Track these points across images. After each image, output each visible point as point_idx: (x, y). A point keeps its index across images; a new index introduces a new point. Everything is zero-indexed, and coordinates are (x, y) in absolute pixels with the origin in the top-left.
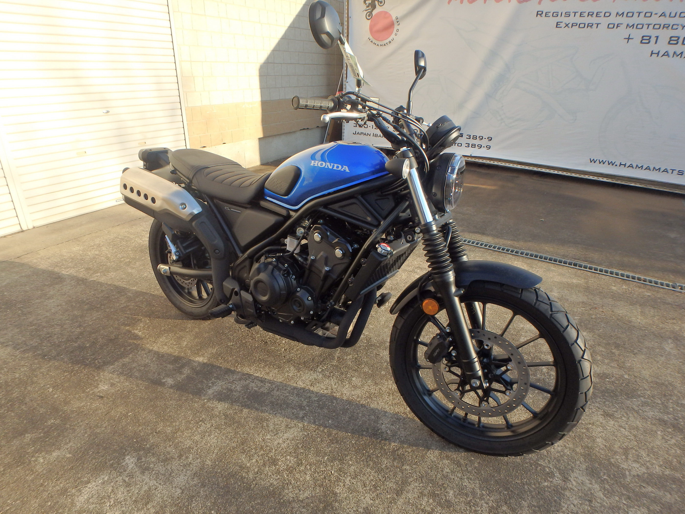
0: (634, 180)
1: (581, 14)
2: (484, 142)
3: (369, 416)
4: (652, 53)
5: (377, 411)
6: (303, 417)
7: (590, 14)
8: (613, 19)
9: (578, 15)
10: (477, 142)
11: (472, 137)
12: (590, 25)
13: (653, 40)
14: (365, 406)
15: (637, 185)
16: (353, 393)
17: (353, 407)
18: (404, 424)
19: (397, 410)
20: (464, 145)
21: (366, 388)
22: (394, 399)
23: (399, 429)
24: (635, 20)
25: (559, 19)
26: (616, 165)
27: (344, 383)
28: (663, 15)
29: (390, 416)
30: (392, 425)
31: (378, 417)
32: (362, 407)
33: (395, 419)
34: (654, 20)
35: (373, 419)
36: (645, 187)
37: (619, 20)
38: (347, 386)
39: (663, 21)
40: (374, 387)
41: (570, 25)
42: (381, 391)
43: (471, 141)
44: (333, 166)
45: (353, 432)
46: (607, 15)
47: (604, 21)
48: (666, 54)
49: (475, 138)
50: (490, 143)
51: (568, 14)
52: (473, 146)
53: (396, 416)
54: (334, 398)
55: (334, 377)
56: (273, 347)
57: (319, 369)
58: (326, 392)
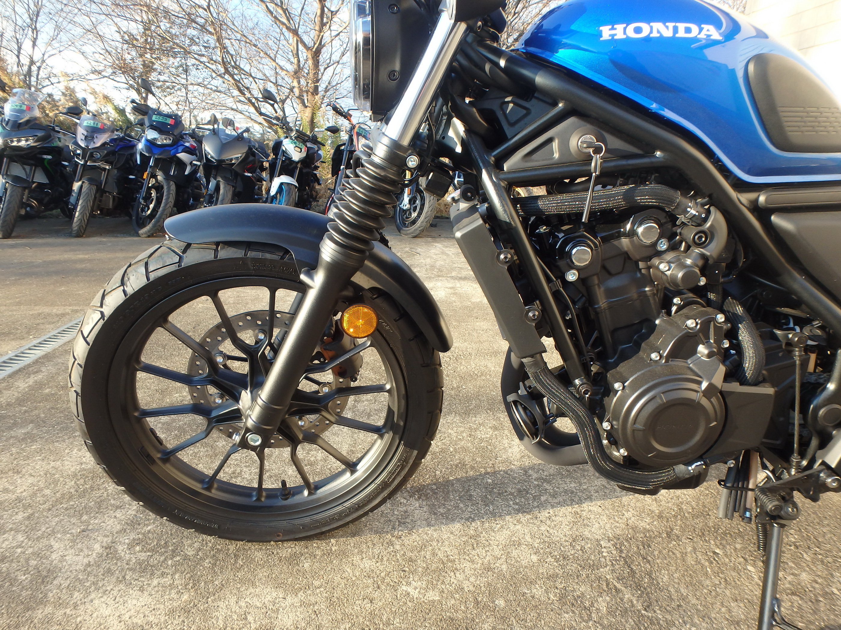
3: (449, 510)
5: (444, 521)
6: (526, 472)
14: (467, 519)
16: (506, 533)
17: (483, 512)
18: (390, 521)
19: (414, 536)
21: (497, 552)
22: (434, 554)
23: (393, 510)
27: (538, 541)
29: (419, 523)
30: (406, 512)
31: (435, 514)
32: (470, 517)
33: (407, 520)
35: (439, 508)
38: (528, 538)
40: (486, 561)
42: (467, 558)
45: (448, 483)
53: (410, 526)
54: (522, 510)
55: (567, 544)
56: (738, 546)
57: (609, 545)
58: (544, 514)
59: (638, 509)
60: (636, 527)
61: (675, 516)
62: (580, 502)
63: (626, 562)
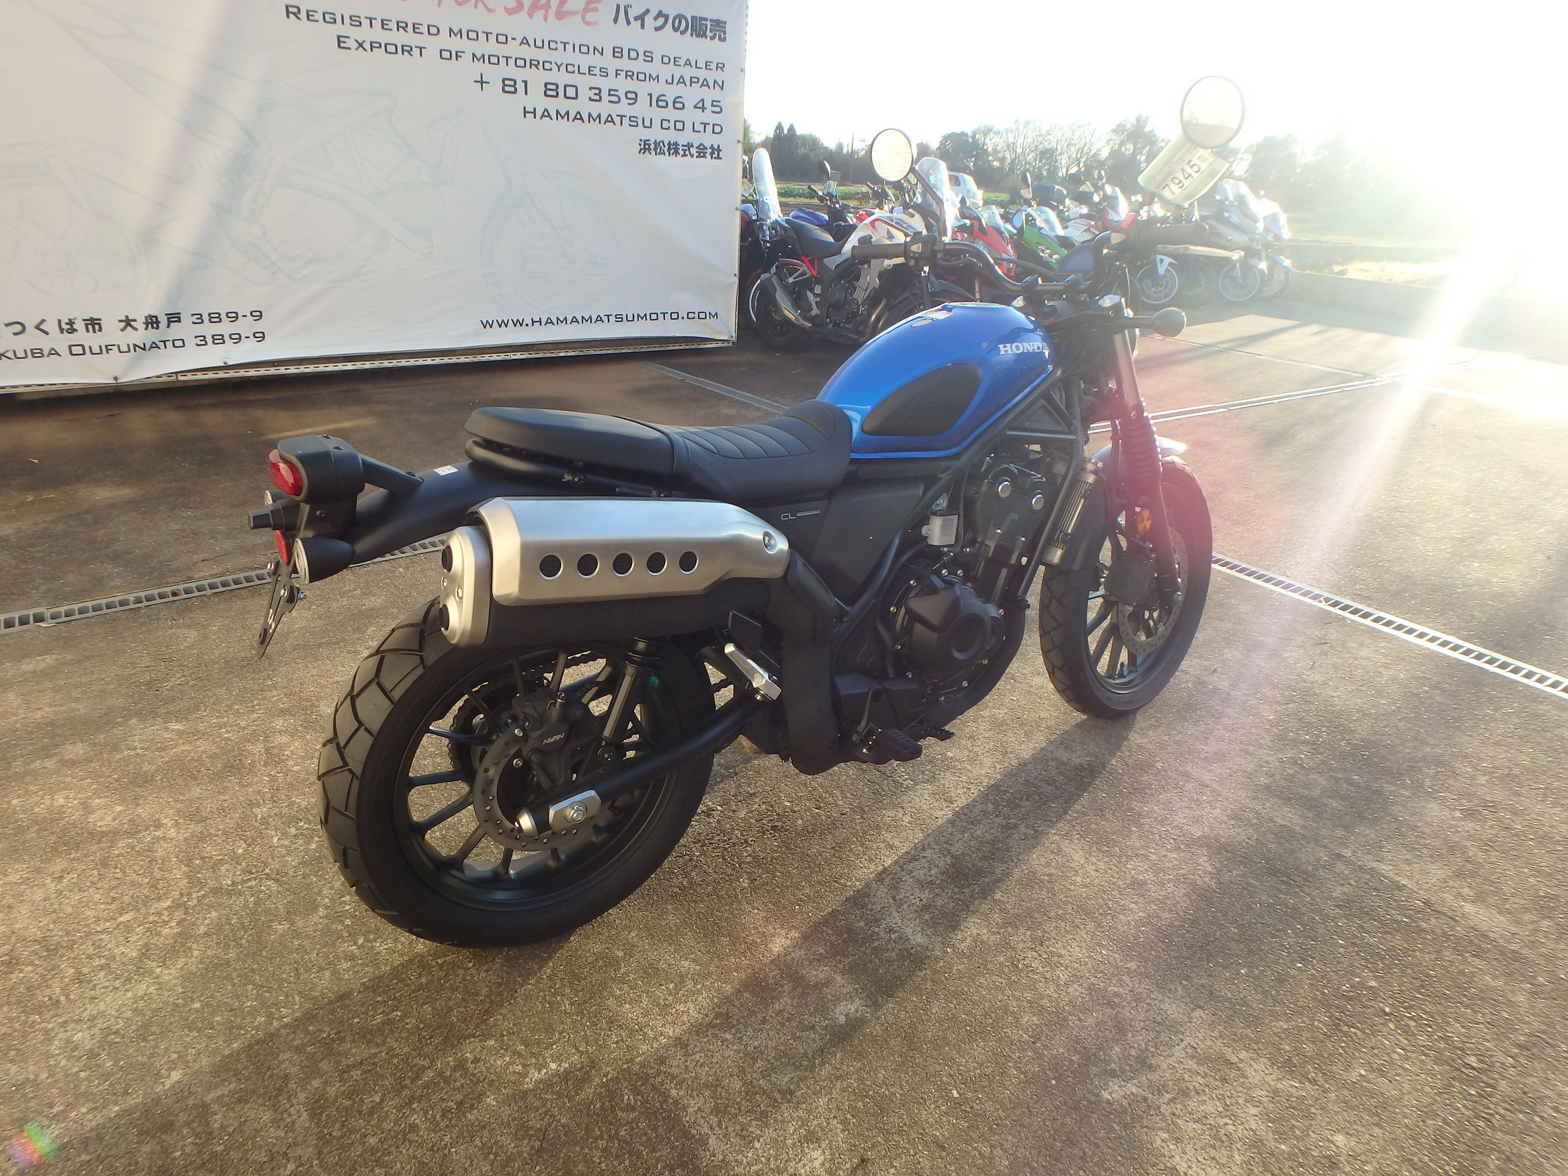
0: (563, 346)
1: (383, 24)
2: (246, 326)
4: (525, 112)
7: (403, 26)
8: (444, 41)
9: (377, 24)
10: (225, 328)
11: (206, 318)
12: (407, 50)
13: (521, 86)
15: (569, 354)
18: (1073, 741)
20: (190, 342)
23: (1083, 749)
24: (482, 47)
25: (339, 29)
26: (527, 325)
28: (525, 42)
34: (514, 49)
36: (581, 354)
37: (455, 44)
39: (528, 53)
41: (367, 46)
43: (209, 329)
44: (1033, 346)
46: (434, 31)
47: (433, 45)
48: (546, 115)
49: (215, 318)
50: (259, 326)
51: (356, 21)
52: (218, 339)
54: (995, 788)
55: (937, 773)
56: (800, 822)
57: (906, 783)
58: (975, 791)
59: (902, 828)
60: (893, 808)
61: (864, 833)
62: (957, 814)
63: (885, 774)
